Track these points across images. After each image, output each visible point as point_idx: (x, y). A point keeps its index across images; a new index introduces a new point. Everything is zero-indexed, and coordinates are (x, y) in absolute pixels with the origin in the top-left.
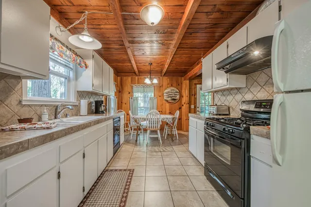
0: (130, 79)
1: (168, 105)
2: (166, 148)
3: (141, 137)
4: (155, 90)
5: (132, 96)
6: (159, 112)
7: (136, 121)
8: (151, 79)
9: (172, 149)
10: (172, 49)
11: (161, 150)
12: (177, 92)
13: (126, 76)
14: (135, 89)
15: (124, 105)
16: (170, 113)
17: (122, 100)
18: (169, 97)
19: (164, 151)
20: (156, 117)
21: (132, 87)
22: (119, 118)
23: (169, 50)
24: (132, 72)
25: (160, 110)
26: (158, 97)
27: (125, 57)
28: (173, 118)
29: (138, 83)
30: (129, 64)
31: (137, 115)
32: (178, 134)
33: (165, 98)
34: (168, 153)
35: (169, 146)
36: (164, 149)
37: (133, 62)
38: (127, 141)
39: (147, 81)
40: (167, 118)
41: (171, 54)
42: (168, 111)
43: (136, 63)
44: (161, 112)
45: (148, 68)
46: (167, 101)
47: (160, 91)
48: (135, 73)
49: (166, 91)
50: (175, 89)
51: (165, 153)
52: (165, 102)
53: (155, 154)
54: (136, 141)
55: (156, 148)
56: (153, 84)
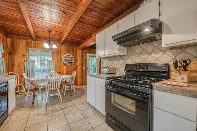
0: (24, 42)
1: (65, 67)
2: (67, 104)
3: (39, 98)
4: (53, 54)
5: (27, 59)
6: (57, 72)
7: (32, 83)
9: (72, 103)
11: (63, 107)
12: (73, 58)
14: (31, 51)
16: (67, 73)
17: (13, 61)
18: (66, 61)
19: (66, 108)
20: (56, 78)
22: (7, 82)
25: (58, 71)
26: (56, 60)
28: (72, 78)
29: (35, 47)
30: (24, 26)
31: (34, 76)
32: (75, 88)
33: (63, 61)
34: (70, 109)
35: (69, 101)
36: (65, 105)
37: (29, 24)
40: (67, 78)
42: (65, 72)
43: (33, 26)
44: (60, 73)
45: (47, 34)
46: (64, 64)
47: (58, 55)
48: (31, 37)
49: (64, 56)
50: (71, 55)
51: (66, 110)
52: (62, 64)
54: (33, 103)
55: (57, 107)
56: (51, 49)
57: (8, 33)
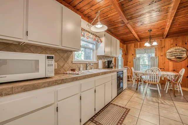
0: (133, 45)
1: (171, 63)
2: (165, 101)
3: (142, 87)
4: (156, 51)
5: (135, 56)
6: (161, 69)
7: (136, 75)
8: (150, 43)
9: (172, 104)
10: (172, 12)
11: (159, 102)
12: (184, 51)
13: (130, 43)
14: (137, 51)
15: (129, 63)
16: (174, 71)
17: (127, 59)
18: (173, 56)
19: (162, 103)
21: (135, 50)
22: (123, 71)
23: (169, 14)
24: (134, 40)
25: (162, 68)
26: (160, 57)
27: (127, 31)
28: (176, 76)
29: (140, 47)
30: (131, 35)
31: (139, 70)
32: (183, 91)
33: (168, 57)
34: (166, 106)
35: (169, 100)
36: (163, 101)
37: (134, 32)
38: (130, 88)
39: (147, 44)
40: (168, 75)
41: (171, 17)
43: (136, 33)
45: (148, 34)
46: (170, 60)
47: (161, 51)
48: (137, 40)
49: (170, 51)
50: (180, 48)
51: (163, 105)
52: (168, 60)
53: (152, 103)
54: (137, 89)
55: (154, 99)
57: (125, 42)
